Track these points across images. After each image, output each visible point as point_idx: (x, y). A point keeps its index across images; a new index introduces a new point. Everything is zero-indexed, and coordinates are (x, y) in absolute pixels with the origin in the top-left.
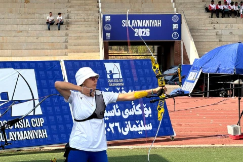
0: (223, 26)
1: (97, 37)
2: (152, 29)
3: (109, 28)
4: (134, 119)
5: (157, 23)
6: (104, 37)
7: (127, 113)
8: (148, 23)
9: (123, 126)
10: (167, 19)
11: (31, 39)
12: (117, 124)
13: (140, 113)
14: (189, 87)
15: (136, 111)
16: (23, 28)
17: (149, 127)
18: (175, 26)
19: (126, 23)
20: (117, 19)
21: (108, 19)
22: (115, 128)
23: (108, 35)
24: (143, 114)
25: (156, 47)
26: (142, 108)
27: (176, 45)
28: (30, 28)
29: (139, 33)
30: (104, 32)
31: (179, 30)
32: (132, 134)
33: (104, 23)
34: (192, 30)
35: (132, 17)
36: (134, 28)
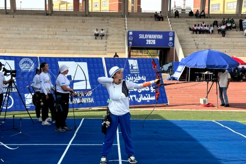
0: (200, 39)
1: (124, 44)
2: (157, 40)
3: (131, 39)
4: (144, 93)
5: (160, 37)
6: (128, 45)
8: (155, 36)
9: (138, 97)
10: (166, 34)
11: (85, 44)
12: (135, 96)
13: (148, 89)
14: (177, 75)
16: (81, 37)
17: (153, 98)
18: (171, 39)
19: (141, 36)
20: (136, 34)
21: (131, 33)
22: (134, 98)
23: (131, 43)
24: (150, 90)
25: (159, 51)
27: (171, 50)
28: (85, 38)
29: (149, 42)
30: (129, 41)
31: (173, 41)
32: (143, 102)
33: (128, 36)
34: (180, 41)
35: (144, 33)
36: (146, 39)
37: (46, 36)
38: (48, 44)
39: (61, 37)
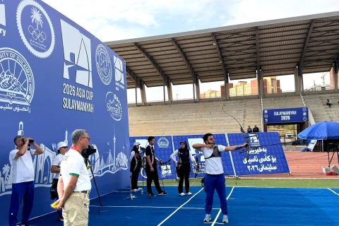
0: (333, 112)
1: (260, 121)
2: (291, 116)
3: (266, 116)
4: (266, 164)
5: (294, 113)
6: (264, 121)
7: (262, 160)
8: (289, 113)
9: (260, 167)
10: (300, 111)
11: (225, 124)
12: (256, 166)
13: (269, 160)
14: (311, 146)
15: (267, 159)
16: (222, 118)
17: (275, 168)
18: (305, 114)
19: (276, 114)
20: (271, 112)
21: (266, 112)
22: (255, 168)
23: (266, 120)
24: (271, 161)
25: (296, 125)
26: (271, 158)
27: (306, 124)
28: (225, 118)
29: (284, 118)
30: (264, 119)
31: (307, 116)
32: (265, 172)
33: (264, 114)
34: (314, 115)
35: (279, 110)
36: (280, 116)
37: (194, 120)
38: (195, 125)
39: (206, 119)
